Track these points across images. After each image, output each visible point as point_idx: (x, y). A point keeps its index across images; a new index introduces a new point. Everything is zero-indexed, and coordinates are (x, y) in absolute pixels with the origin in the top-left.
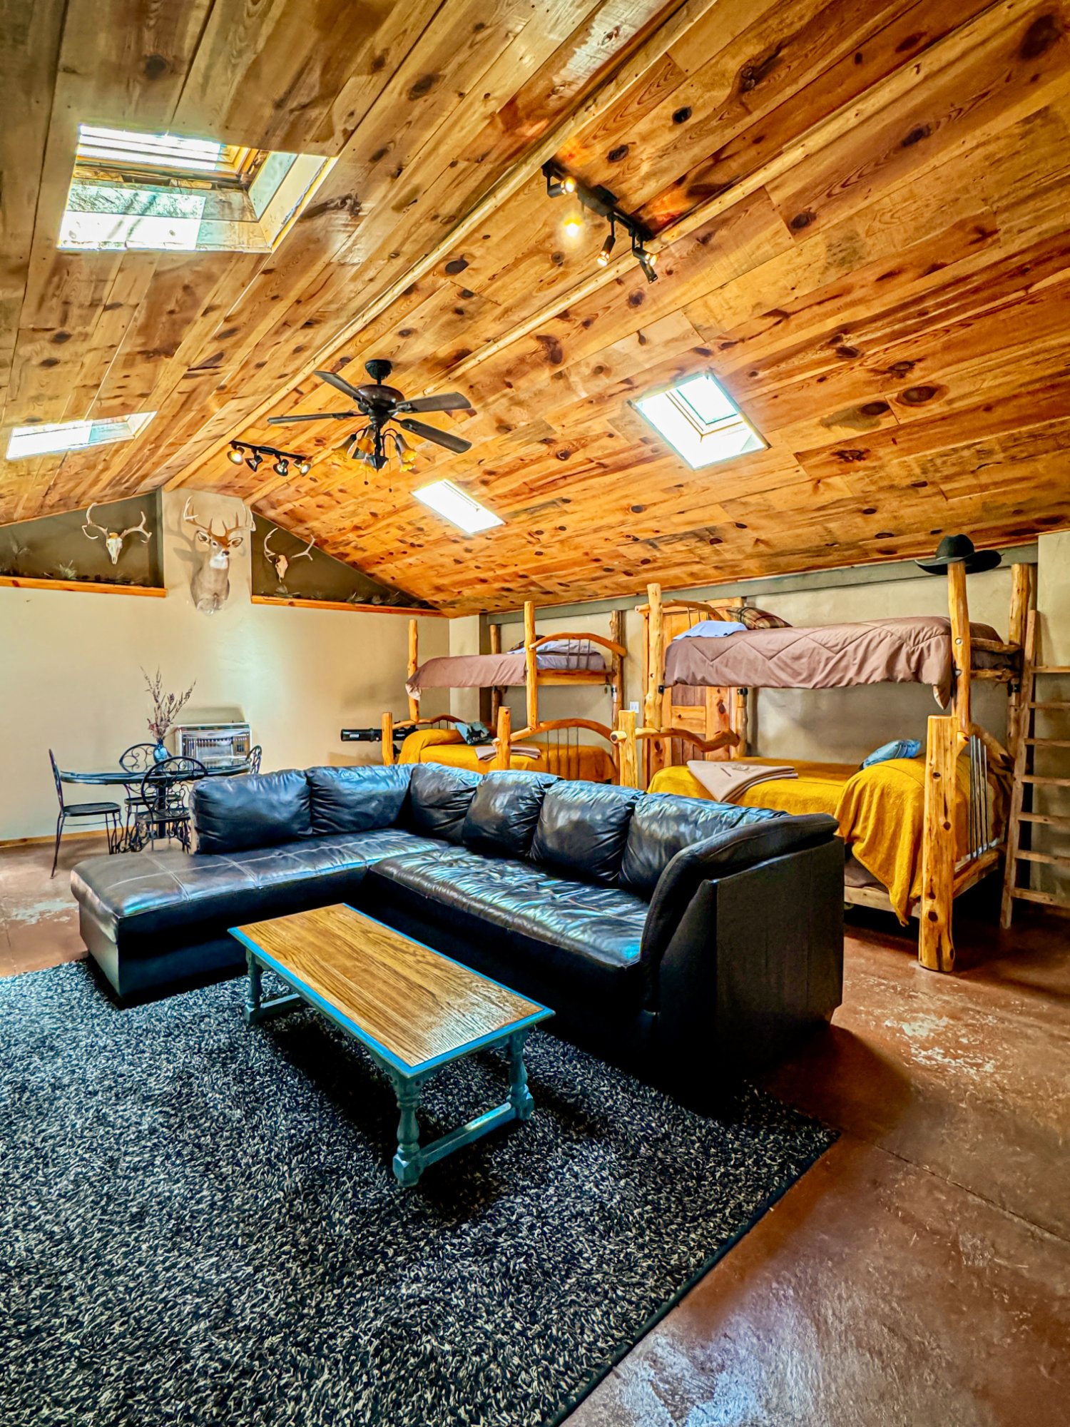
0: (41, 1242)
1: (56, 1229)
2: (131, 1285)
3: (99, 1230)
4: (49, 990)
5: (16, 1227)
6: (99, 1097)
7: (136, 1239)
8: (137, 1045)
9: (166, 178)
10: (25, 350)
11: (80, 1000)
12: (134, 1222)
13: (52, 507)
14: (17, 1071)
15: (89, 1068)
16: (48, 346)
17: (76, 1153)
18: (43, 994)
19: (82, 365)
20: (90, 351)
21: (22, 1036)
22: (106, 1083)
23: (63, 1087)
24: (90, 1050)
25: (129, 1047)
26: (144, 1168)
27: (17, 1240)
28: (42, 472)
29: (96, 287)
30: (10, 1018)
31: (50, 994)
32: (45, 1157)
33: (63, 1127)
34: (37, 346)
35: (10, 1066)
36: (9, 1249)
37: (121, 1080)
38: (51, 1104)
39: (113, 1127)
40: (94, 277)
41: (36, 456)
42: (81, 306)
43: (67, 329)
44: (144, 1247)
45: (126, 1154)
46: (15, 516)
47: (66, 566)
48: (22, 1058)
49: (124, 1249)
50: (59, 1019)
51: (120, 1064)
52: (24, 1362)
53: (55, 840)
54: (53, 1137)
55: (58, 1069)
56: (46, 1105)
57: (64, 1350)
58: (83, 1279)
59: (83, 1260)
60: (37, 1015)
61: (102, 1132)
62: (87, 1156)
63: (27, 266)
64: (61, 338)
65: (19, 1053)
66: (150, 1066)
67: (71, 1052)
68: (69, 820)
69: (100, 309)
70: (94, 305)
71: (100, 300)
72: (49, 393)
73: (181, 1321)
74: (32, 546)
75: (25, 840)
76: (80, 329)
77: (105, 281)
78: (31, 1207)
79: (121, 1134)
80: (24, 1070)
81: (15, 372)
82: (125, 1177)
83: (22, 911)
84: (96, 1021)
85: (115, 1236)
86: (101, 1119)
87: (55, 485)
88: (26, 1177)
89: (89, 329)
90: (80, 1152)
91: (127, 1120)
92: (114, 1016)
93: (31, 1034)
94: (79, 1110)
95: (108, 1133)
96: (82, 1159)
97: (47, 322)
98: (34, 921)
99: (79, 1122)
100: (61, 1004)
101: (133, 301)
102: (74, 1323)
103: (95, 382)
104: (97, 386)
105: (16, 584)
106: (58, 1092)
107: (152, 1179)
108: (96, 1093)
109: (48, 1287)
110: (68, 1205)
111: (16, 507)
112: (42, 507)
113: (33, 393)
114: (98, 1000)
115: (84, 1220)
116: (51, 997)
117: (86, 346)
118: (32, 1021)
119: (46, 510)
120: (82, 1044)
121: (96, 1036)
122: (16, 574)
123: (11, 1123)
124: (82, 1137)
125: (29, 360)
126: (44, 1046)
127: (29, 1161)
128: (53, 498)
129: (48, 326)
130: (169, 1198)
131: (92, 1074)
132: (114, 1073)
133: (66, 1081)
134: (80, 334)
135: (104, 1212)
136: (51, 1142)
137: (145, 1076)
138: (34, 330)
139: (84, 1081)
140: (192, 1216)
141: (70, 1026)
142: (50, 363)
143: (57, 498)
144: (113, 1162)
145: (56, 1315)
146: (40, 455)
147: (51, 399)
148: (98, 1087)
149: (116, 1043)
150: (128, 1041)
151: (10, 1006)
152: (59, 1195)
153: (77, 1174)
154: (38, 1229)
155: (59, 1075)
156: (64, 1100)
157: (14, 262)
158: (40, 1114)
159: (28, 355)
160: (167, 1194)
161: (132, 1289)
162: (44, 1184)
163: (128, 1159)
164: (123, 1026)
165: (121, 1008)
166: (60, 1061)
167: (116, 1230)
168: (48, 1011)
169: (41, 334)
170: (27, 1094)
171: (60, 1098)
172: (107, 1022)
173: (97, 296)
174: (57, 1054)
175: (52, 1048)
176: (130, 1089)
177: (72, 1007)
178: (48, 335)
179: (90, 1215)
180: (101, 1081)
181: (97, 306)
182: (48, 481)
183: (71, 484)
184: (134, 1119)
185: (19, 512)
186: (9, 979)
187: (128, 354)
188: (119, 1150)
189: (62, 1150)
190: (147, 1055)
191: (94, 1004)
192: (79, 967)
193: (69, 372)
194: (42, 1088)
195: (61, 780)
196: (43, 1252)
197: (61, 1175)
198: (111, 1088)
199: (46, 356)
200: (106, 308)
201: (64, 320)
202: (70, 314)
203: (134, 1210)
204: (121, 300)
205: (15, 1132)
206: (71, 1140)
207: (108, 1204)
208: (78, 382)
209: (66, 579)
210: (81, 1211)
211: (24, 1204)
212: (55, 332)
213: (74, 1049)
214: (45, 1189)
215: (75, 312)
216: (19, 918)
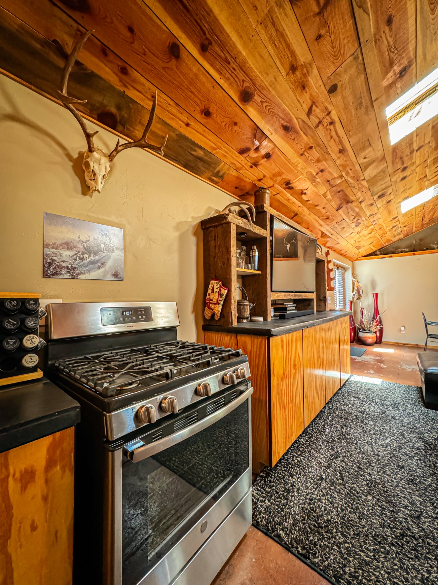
0: (371, 451)
1: (376, 451)
2: (390, 481)
3: (387, 461)
4: (404, 391)
5: (367, 443)
6: (405, 428)
7: (397, 472)
8: (427, 421)
9: (434, 89)
10: (394, 179)
11: (413, 399)
12: (399, 467)
13: (427, 224)
14: (384, 407)
15: (406, 419)
16: (401, 174)
17: (390, 438)
18: (402, 392)
19: (416, 173)
20: (417, 167)
21: (390, 400)
22: (409, 426)
23: (395, 419)
24: (408, 414)
25: (423, 420)
26: (410, 456)
27: (366, 446)
28: (417, 213)
29: (410, 147)
30: (389, 394)
31: (404, 392)
32: (382, 433)
33: (390, 429)
34: (397, 176)
35: (383, 405)
36: (363, 446)
37: (415, 428)
38: (390, 421)
39: (405, 439)
40: (408, 144)
41: (412, 209)
42: (407, 156)
43: (405, 165)
44: (398, 476)
45: (405, 448)
46: (414, 231)
47: (434, 244)
48: (387, 405)
49: (392, 471)
50: (403, 401)
51: (417, 423)
52: (355, 472)
53: (424, 347)
54: (386, 430)
55: (396, 413)
56: (388, 421)
57: (365, 478)
58: (377, 468)
59: (379, 464)
60: (397, 397)
61: (401, 438)
62: (393, 441)
63: (385, 156)
64: (404, 169)
65: (387, 403)
66: (429, 430)
67: (402, 412)
68: (429, 339)
69: (415, 152)
70: (412, 152)
71: (414, 149)
72: (408, 187)
73: (400, 503)
74: (421, 240)
75: (418, 345)
76: (410, 162)
77: (413, 143)
78: (372, 442)
79: (407, 442)
80: (386, 409)
81: (394, 187)
82: (402, 454)
83: (407, 366)
84: (415, 407)
85: (391, 466)
86: (402, 434)
87: (424, 216)
88: (375, 434)
89: (414, 161)
90: (392, 438)
91: (411, 440)
92: (423, 409)
93: (393, 401)
94: (397, 428)
95: (403, 439)
96: (391, 441)
97: (397, 167)
98: (409, 370)
99: (395, 431)
100: (406, 397)
101: (427, 141)
102: (370, 474)
103: (424, 176)
104: (426, 176)
105: (414, 254)
106: (393, 420)
107: (411, 461)
108: (405, 427)
109: (368, 462)
110: (382, 448)
111: (413, 227)
112: (423, 225)
113: (402, 190)
114: (419, 401)
115: (384, 455)
116: (404, 394)
117: (414, 167)
118: (395, 398)
119: (425, 226)
120: (407, 411)
121: (413, 411)
122: (414, 251)
123: (377, 419)
124: (394, 435)
125: (396, 181)
126: (395, 405)
127: (377, 431)
128: (426, 220)
129: (399, 168)
130: (414, 471)
131: (406, 421)
132: (414, 425)
133: (397, 418)
134: (411, 164)
135: (391, 458)
136: (385, 430)
137: (424, 432)
138: (394, 172)
139: (402, 421)
140: (419, 481)
141: (406, 404)
142: (404, 178)
143: (428, 220)
144: (400, 448)
145: (367, 469)
146: (414, 208)
147: (409, 189)
148: (406, 425)
149: (419, 417)
150: (424, 418)
151: (390, 391)
152: (381, 445)
153: (388, 443)
154: (372, 448)
155: (396, 415)
156: (394, 422)
157: (380, 157)
158: (385, 422)
159: (395, 180)
160: (414, 469)
161: (389, 482)
162: (378, 439)
163: (405, 450)
164: (424, 413)
165: (427, 408)
166: (398, 412)
167: (392, 465)
168: (401, 397)
169: (396, 172)
170: (384, 415)
171: (393, 421)
172: (419, 409)
173: (412, 149)
174: (398, 410)
175: (397, 407)
176: (417, 432)
177: (409, 399)
178: (400, 171)
179: (386, 455)
180: (408, 424)
181: (413, 152)
182: (421, 216)
183: (431, 213)
184: (413, 441)
185: (414, 229)
186: (393, 383)
187: (434, 159)
188: (404, 446)
189: (387, 434)
190: (429, 426)
191: (417, 401)
192: (417, 389)
193: (412, 177)
194: (389, 416)
195: (426, 324)
196: (370, 454)
197: (384, 440)
198: (410, 428)
199: (401, 177)
200: (417, 151)
201: (403, 163)
202: (404, 160)
203: (400, 464)
204: (422, 144)
205: (377, 422)
206: (391, 434)
207: (393, 457)
208: (417, 179)
209: (434, 249)
210: (385, 452)
211: (371, 440)
212: (401, 169)
213: (404, 411)
214: (378, 440)
215: (405, 159)
216: (405, 368)
